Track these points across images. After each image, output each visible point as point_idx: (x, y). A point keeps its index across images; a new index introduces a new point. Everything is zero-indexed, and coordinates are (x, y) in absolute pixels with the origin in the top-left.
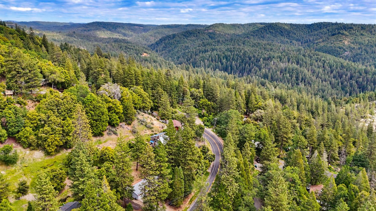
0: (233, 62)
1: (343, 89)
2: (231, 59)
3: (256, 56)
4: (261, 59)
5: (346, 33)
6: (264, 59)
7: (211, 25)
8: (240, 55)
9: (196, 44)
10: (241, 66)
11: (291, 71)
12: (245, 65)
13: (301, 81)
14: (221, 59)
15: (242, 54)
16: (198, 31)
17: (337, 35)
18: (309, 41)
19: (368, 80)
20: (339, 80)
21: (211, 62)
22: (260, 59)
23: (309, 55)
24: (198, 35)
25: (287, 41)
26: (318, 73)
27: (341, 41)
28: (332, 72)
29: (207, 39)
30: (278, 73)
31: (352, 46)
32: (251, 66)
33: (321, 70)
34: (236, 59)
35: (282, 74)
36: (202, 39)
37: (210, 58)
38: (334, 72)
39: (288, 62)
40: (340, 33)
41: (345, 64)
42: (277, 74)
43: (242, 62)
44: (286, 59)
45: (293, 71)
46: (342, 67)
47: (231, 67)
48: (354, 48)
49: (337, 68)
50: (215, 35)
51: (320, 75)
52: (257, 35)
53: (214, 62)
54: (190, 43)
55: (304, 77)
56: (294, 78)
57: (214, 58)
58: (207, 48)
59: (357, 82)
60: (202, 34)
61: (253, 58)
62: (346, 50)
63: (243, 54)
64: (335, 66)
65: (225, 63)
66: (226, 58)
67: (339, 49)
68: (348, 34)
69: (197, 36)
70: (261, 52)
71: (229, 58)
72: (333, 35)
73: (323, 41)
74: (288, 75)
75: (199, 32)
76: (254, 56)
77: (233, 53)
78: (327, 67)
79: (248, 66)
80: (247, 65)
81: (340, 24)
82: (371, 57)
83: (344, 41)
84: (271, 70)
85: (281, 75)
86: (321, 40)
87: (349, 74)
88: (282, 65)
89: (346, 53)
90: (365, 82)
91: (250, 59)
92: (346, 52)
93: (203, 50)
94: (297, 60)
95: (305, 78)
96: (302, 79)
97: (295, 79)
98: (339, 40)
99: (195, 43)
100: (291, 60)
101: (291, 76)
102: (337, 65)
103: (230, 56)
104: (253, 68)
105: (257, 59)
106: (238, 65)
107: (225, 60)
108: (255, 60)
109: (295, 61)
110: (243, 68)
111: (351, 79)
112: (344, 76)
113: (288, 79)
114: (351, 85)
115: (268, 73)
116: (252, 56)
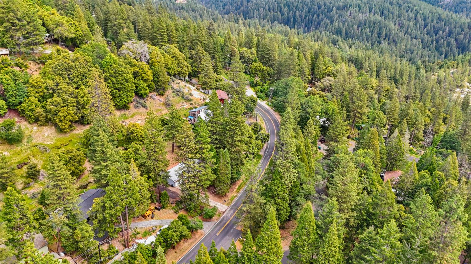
0: (298, 12)
1: (437, 49)
2: (294, 8)
3: (328, 4)
4: (334, 9)
6: (338, 8)
8: (306, 3)
10: (307, 18)
11: (372, 25)
12: (313, 17)
13: (385, 39)
14: (281, 8)
19: (470, 37)
20: (434, 37)
21: (268, 11)
22: (333, 8)
23: (398, 3)
26: (408, 28)
28: (425, 26)
30: (355, 27)
32: (320, 17)
33: (411, 24)
34: (301, 7)
35: (360, 29)
37: (267, 6)
38: (429, 27)
39: (370, 13)
41: (444, 16)
42: (353, 29)
43: (309, 12)
44: (366, 9)
45: (374, 24)
46: (440, 19)
47: (294, 19)
49: (432, 21)
51: (409, 30)
53: (272, 11)
55: (388, 33)
57: (272, 7)
59: (456, 40)
61: (323, 7)
63: (310, 1)
64: (430, 18)
65: (286, 13)
66: (288, 7)
71: (292, 6)
74: (368, 30)
76: (325, 4)
78: (420, 20)
79: (316, 18)
80: (315, 16)
84: (346, 23)
85: (358, 29)
87: (447, 29)
88: (361, 17)
89: (447, 1)
90: (467, 40)
91: (319, 8)
94: (381, 10)
95: (390, 34)
96: (386, 36)
97: (376, 35)
100: (373, 9)
101: (372, 32)
102: (433, 16)
103: (293, 4)
104: (322, 20)
105: (329, 8)
106: (304, 16)
107: (286, 9)
108: (326, 10)
109: (378, 11)
110: (310, 20)
111: (449, 36)
112: (441, 32)
113: (367, 36)
114: (449, 44)
115: (342, 27)
116: (323, 4)
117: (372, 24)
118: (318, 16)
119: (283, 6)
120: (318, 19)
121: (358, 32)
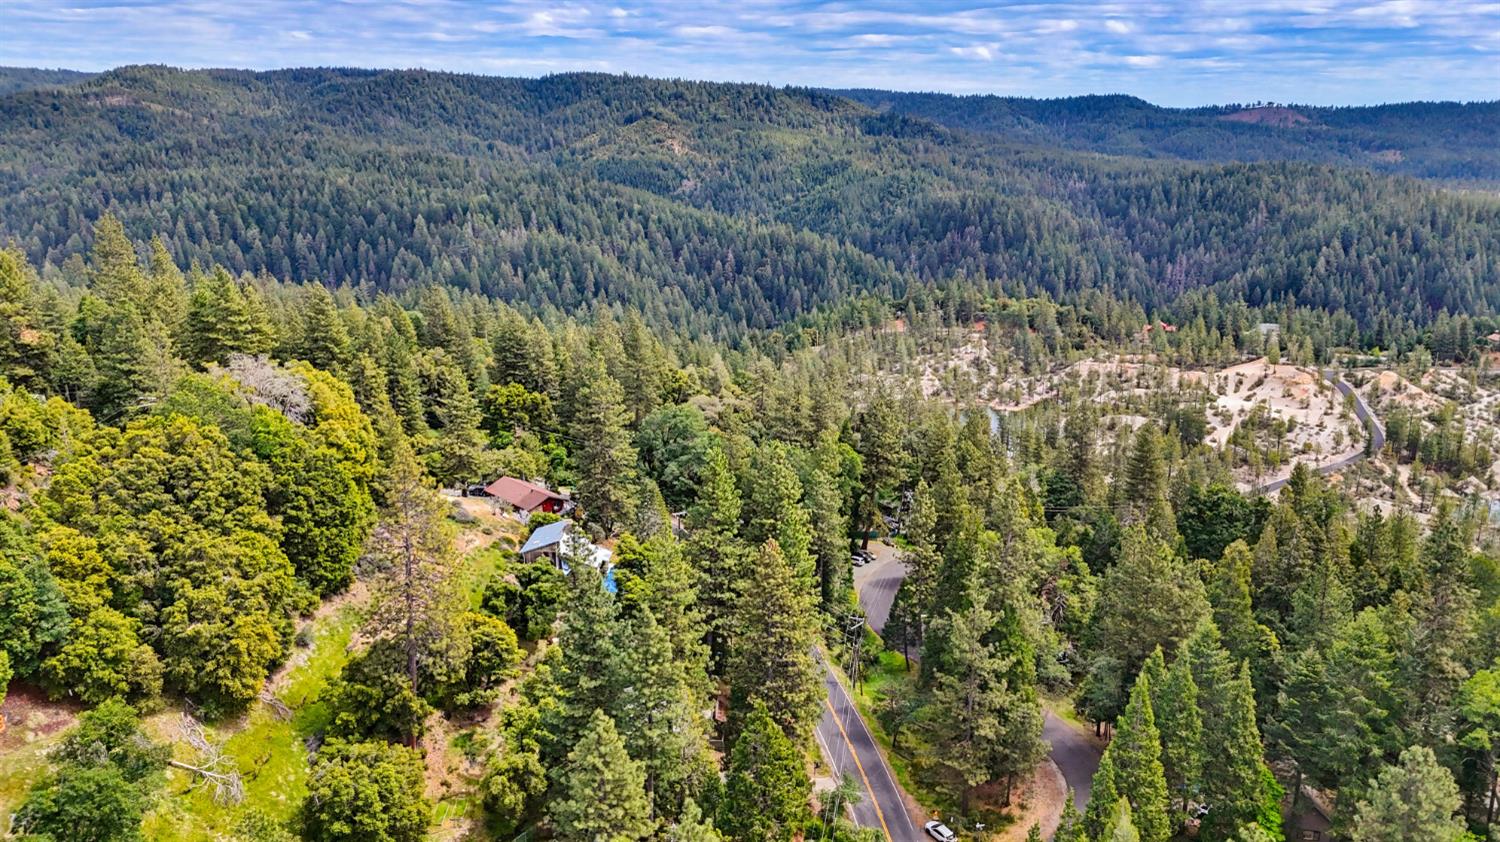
0: (299, 237)
1: (724, 307)
2: (282, 225)
3: (395, 206)
4: (420, 220)
5: (667, 112)
6: (430, 218)
7: (108, 73)
8: (320, 208)
9: (55, 161)
10: (338, 253)
11: (551, 258)
12: (355, 249)
13: (596, 294)
14: (234, 227)
15: (326, 199)
16: (50, 100)
17: (642, 122)
18: (555, 143)
19: (786, 269)
20: (708, 278)
21: (187, 243)
22: (414, 216)
23: (587, 196)
24: (54, 117)
25: (476, 145)
26: (638, 260)
27: (659, 141)
28: (677, 254)
29: (108, 139)
30: (507, 268)
31: (700, 159)
32: (382, 249)
33: (644, 245)
34: (305, 221)
35: (520, 272)
36: (84, 139)
37: (181, 226)
38: (685, 252)
39: (526, 226)
40: (650, 113)
41: (709, 223)
42: (502, 275)
43: (338, 235)
44: (513, 214)
45: (556, 256)
46: (703, 231)
47: (294, 260)
48: (706, 165)
49: (687, 236)
50: (145, 119)
51: (644, 264)
52: (344, 121)
53: (205, 241)
54: (20, 160)
55: (601, 279)
56: (569, 286)
57: (199, 226)
58: (140, 181)
59: (757, 279)
60: (76, 114)
61: (382, 218)
62: (684, 173)
63: (332, 200)
64: (680, 230)
65: (258, 243)
66: (260, 222)
67: (661, 171)
68: (674, 117)
69: (47, 124)
70: (405, 190)
71: (272, 219)
72: (629, 120)
73: (603, 142)
74: (544, 274)
75: (55, 108)
76: (385, 209)
77: (285, 200)
78: (659, 236)
79: (367, 251)
80: (363, 246)
81: (638, 79)
82: (761, 194)
83: (670, 141)
84: (474, 259)
85: (516, 274)
86: (594, 139)
87: (731, 256)
88: (514, 239)
89: (688, 185)
90: (782, 278)
91: (370, 219)
92: (685, 182)
93: (124, 189)
94: (555, 217)
95: (606, 278)
96: (596, 284)
97: (572, 286)
98: (654, 137)
99: (50, 156)
100: (534, 215)
101: (556, 277)
102: (685, 226)
103: (274, 213)
104: (391, 256)
105: (400, 221)
106: (323, 246)
107: (254, 231)
108: (394, 225)
109: (547, 219)
110: (350, 258)
111: (739, 271)
112: (719, 263)
113: (546, 289)
114: (745, 290)
115: (466, 271)
116: (377, 209)
117: (548, 257)
118: (374, 244)
119: (240, 221)
120: (376, 252)
121: (518, 281)
